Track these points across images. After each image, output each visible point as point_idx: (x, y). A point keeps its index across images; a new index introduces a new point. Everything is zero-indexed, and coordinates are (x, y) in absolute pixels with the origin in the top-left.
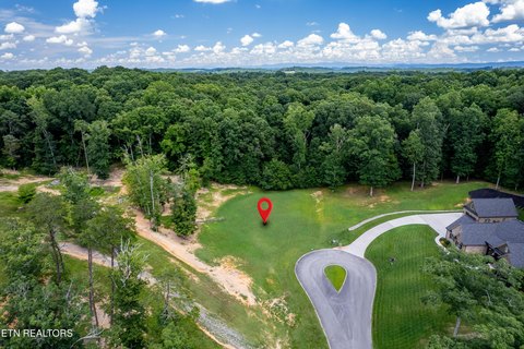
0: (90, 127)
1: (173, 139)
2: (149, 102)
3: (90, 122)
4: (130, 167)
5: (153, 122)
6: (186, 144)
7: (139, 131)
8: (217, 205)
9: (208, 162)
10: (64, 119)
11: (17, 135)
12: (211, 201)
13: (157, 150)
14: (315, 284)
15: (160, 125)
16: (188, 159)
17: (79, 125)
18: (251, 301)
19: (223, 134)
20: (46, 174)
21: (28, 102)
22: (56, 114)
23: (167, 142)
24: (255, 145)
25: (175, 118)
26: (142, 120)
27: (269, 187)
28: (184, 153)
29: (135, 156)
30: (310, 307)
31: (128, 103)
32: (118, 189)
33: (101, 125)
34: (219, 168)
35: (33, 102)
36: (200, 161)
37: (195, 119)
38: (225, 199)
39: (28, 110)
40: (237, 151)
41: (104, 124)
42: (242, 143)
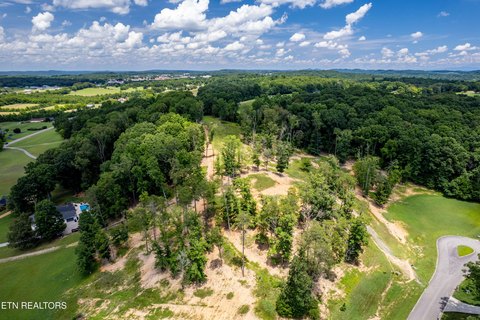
0: (342, 133)
1: (390, 148)
2: (380, 122)
3: (342, 129)
4: (359, 161)
5: (379, 136)
6: (398, 153)
7: (369, 140)
8: (407, 195)
9: (408, 168)
10: (329, 126)
11: (304, 131)
12: (404, 192)
13: (378, 153)
14: (446, 249)
15: (383, 139)
16: (395, 163)
17: (337, 131)
18: (404, 241)
19: (424, 151)
20: (313, 154)
21: (313, 115)
22: (325, 122)
23: (385, 150)
24: (448, 163)
25: (394, 135)
26: (373, 134)
27: (451, 194)
28: (393, 159)
29: (364, 154)
30: (436, 256)
31: (367, 121)
32: (349, 171)
33: (348, 133)
34: (416, 173)
35: (316, 114)
36: (403, 165)
37: (407, 138)
38: (415, 193)
39: (312, 118)
40: (432, 164)
41: (350, 132)
42: (437, 160)
